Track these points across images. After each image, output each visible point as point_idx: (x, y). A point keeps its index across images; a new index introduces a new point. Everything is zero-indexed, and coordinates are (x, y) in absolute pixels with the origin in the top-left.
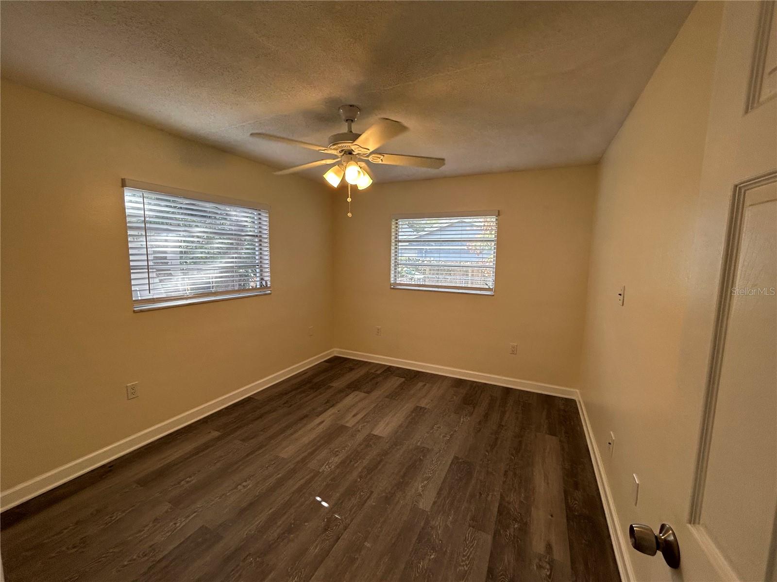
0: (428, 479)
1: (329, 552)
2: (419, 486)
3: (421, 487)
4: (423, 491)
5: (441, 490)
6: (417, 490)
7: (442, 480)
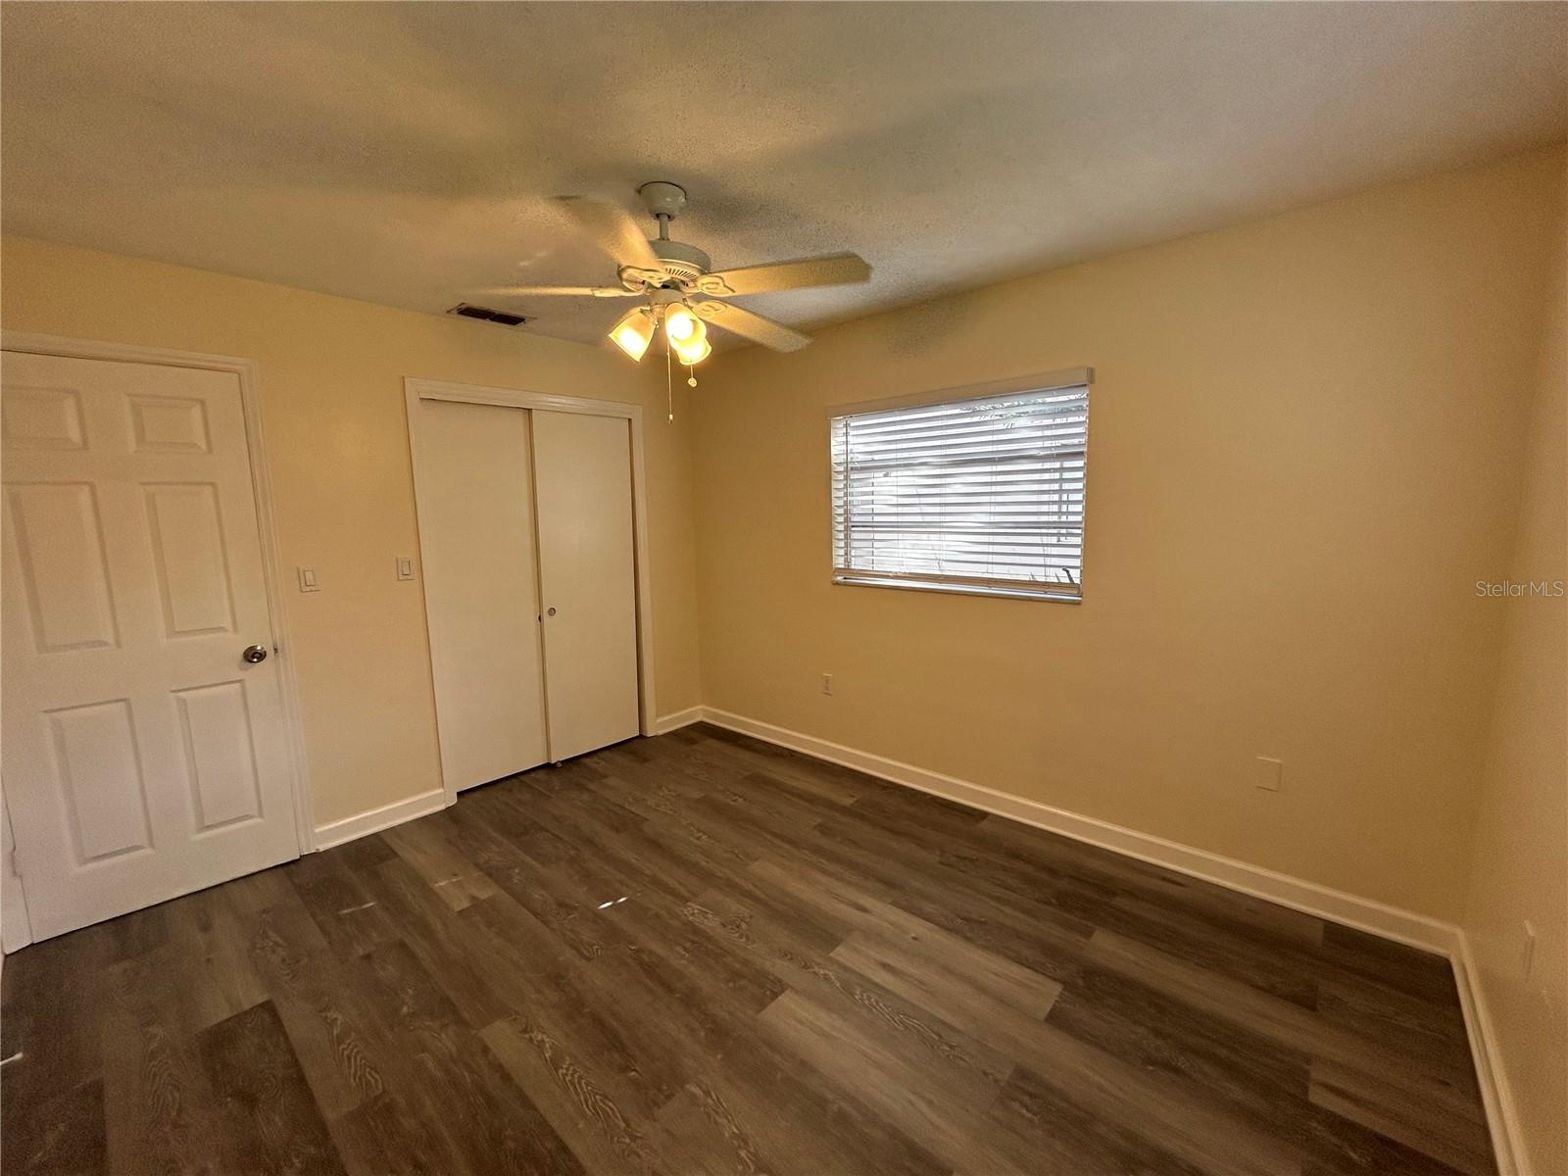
0: (555, 1063)
1: (524, 905)
2: (548, 1037)
3: (543, 1041)
4: (531, 1040)
5: (506, 1077)
6: (541, 1029)
7: (530, 1093)
